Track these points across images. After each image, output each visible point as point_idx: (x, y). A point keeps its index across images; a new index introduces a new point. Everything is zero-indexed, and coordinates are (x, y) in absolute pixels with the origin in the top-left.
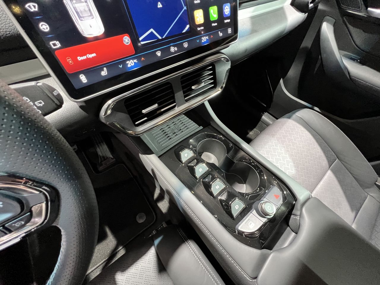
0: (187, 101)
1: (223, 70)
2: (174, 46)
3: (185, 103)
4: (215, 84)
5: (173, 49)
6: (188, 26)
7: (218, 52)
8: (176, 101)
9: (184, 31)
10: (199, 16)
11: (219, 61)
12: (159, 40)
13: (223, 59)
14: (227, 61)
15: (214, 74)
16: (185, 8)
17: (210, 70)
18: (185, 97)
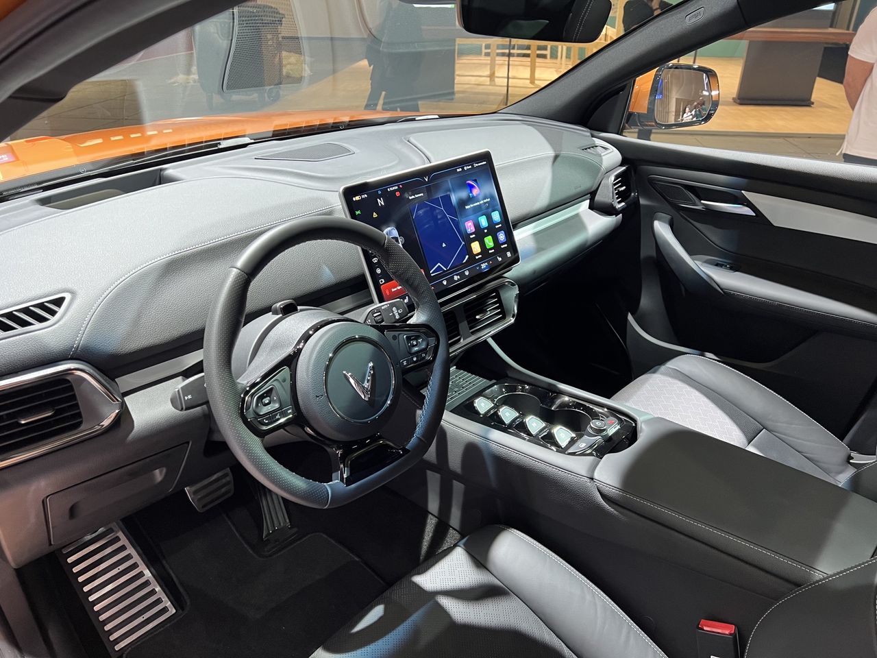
0: (473, 333)
1: (511, 296)
2: (457, 275)
3: (471, 336)
4: (504, 314)
5: (456, 278)
6: (467, 257)
7: (500, 277)
8: (461, 333)
9: (464, 261)
10: (476, 247)
11: (502, 286)
12: (444, 271)
13: (506, 283)
14: (513, 285)
15: (500, 301)
16: (463, 243)
17: (494, 297)
18: (471, 328)
